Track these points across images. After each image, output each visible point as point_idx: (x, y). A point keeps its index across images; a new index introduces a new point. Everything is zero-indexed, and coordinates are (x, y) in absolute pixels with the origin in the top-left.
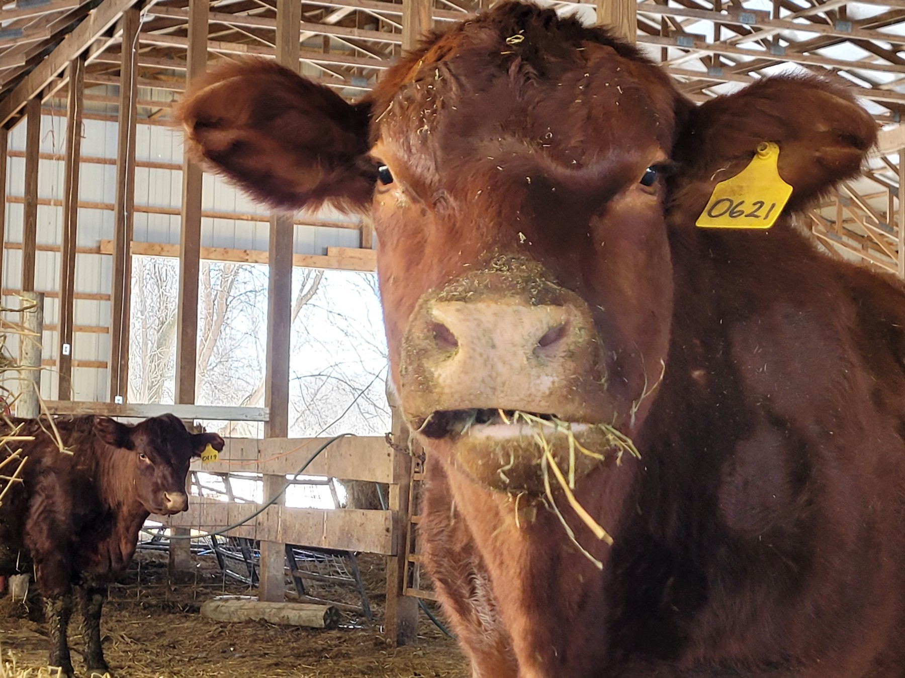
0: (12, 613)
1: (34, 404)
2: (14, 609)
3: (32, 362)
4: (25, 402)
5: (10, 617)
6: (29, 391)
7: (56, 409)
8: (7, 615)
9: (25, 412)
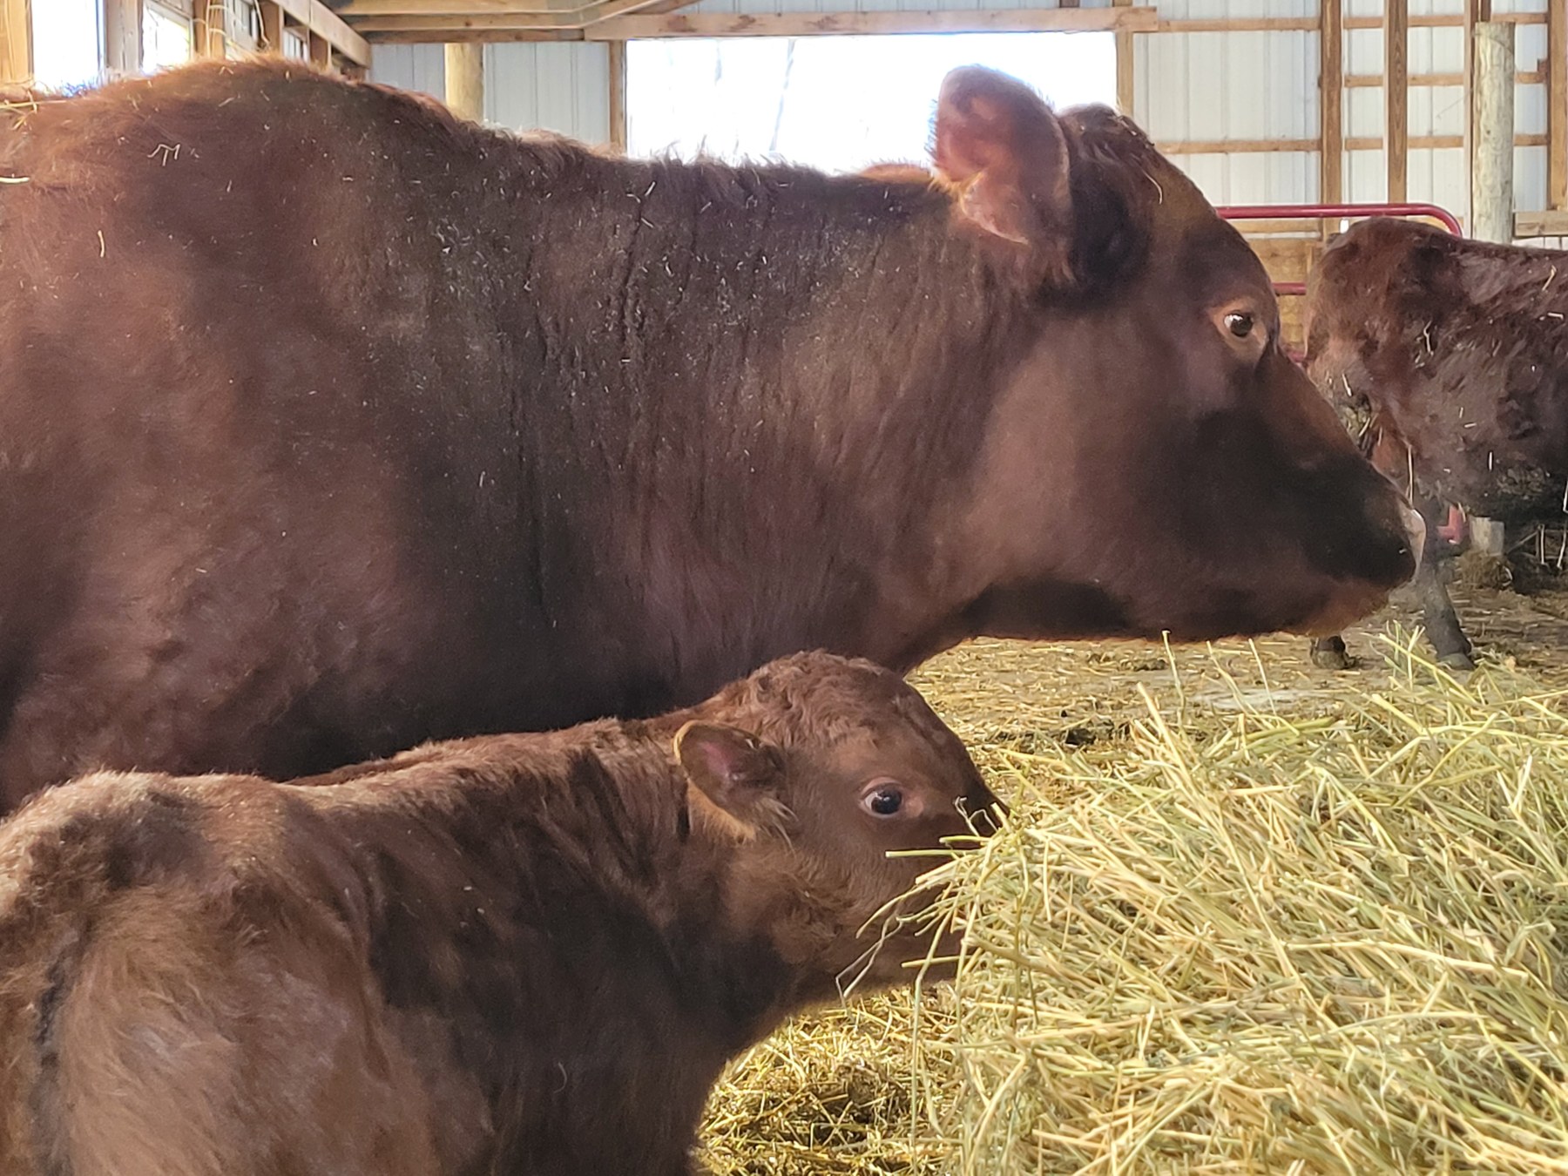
0: (1485, 580)
1: (1505, 218)
2: (1486, 574)
3: (1499, 146)
4: (1489, 217)
5: (1481, 587)
6: (1496, 198)
7: (1543, 227)
8: (1475, 585)
9: (1489, 233)
